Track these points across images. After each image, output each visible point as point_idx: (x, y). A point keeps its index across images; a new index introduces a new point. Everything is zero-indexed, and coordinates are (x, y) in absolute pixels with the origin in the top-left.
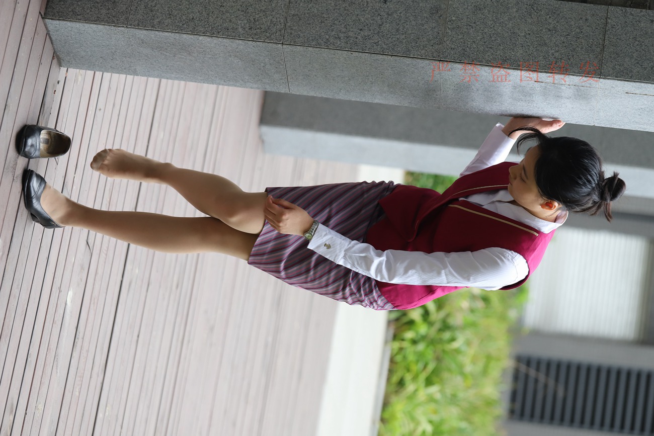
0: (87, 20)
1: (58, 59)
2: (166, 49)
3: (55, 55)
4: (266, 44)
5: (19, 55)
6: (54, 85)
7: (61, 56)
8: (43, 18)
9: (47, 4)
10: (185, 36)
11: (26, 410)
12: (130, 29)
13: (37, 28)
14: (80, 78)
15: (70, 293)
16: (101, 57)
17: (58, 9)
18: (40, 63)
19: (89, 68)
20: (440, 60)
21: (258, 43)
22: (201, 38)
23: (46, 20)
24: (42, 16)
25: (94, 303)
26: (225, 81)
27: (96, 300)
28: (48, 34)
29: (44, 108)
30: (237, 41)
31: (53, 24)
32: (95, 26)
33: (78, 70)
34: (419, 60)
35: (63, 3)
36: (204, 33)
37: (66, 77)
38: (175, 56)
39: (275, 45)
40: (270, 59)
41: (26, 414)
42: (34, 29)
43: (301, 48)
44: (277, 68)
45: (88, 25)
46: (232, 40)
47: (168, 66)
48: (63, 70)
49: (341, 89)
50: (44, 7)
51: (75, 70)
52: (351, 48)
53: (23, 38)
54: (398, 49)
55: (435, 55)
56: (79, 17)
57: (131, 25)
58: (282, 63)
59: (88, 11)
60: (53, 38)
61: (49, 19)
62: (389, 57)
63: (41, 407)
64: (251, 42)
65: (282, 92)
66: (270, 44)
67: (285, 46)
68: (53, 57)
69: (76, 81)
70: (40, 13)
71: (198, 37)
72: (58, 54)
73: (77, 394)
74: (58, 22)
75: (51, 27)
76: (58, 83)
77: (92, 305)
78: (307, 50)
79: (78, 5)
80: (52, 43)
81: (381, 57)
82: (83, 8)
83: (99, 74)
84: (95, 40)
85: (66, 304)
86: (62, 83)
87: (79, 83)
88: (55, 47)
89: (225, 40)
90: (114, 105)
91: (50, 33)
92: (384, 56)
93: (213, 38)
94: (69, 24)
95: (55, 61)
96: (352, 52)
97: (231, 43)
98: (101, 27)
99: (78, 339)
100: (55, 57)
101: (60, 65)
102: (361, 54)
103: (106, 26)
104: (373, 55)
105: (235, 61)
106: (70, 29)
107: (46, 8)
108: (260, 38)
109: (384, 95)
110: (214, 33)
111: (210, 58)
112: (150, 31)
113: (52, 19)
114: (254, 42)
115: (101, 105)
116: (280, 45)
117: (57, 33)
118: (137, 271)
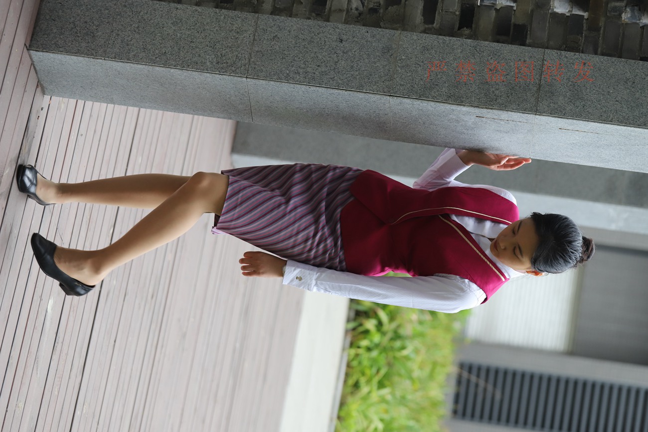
0: (68, 52)
1: (42, 88)
2: (140, 80)
3: (39, 84)
4: (232, 77)
5: (4, 83)
6: (38, 111)
7: (44, 85)
8: (28, 49)
9: (32, 37)
10: (157, 68)
11: (7, 408)
12: (107, 61)
13: (22, 58)
14: (63, 106)
15: (51, 302)
16: (81, 87)
17: (42, 41)
18: (25, 91)
19: (70, 97)
20: (391, 95)
21: (224, 76)
22: (172, 70)
23: (31, 51)
24: (27, 47)
25: (73, 311)
26: (194, 111)
27: (75, 309)
28: (33, 64)
29: (28, 132)
30: (205, 74)
31: (37, 55)
32: (75, 58)
33: (61, 98)
34: (370, 95)
35: (46, 36)
36: (175, 66)
37: (49, 105)
38: (148, 87)
39: (239, 79)
40: (235, 91)
41: (7, 411)
42: (20, 59)
43: (264, 82)
44: (241, 99)
45: (69, 56)
46: (200, 73)
47: (142, 96)
48: (47, 97)
49: (300, 120)
50: (29, 39)
51: (59, 98)
52: (309, 83)
53: (8, 68)
54: (353, 84)
55: (385, 90)
56: (61, 49)
57: (108, 57)
58: (246, 95)
59: (70, 44)
60: (38, 68)
61: (33, 50)
62: (344, 92)
63: (21, 405)
64: (218, 75)
65: (246, 122)
66: (236, 78)
67: (248, 80)
68: (38, 85)
69: (59, 108)
70: (25, 45)
71: (169, 69)
72: (42, 83)
73: (56, 393)
74: (41, 53)
75: (35, 59)
76: (42, 109)
77: (71, 313)
78: (269, 83)
79: (61, 38)
80: (36, 73)
81: (336, 91)
82: (65, 41)
83: (81, 103)
84: (76, 71)
85: (47, 311)
86: (45, 110)
87: (62, 110)
88: (39, 76)
89: (194, 73)
90: (95, 131)
91: (35, 63)
92: (339, 91)
93: (183, 71)
94: (52, 55)
95: (39, 89)
96: (310, 87)
97: (199, 76)
98: (81, 59)
99: (58, 343)
100: (39, 86)
101: (44, 93)
102: (318, 88)
103: (85, 58)
104: (329, 89)
105: (204, 93)
106: (52, 59)
107: (31, 40)
108: (226, 72)
109: (339, 126)
110: (184, 67)
111: (180, 89)
112: (126, 63)
113: (36, 51)
114: (220, 76)
115: (82, 131)
116: (244, 79)
117: (41, 63)
118: (115, 282)
